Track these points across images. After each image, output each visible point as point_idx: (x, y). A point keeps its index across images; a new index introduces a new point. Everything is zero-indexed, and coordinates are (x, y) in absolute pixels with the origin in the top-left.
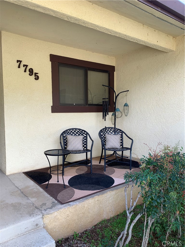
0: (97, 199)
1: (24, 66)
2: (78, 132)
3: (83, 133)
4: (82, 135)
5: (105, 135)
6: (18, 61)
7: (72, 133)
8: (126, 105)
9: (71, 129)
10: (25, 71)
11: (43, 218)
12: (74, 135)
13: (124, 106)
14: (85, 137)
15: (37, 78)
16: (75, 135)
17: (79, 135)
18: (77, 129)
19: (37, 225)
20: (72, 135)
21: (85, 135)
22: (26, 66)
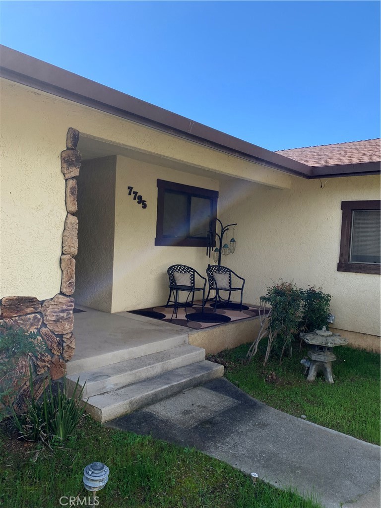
0: (222, 329)
1: (134, 193)
2: (184, 269)
3: (190, 271)
4: (189, 272)
5: (212, 274)
6: (129, 188)
7: (177, 270)
8: (233, 240)
9: (175, 265)
10: (135, 199)
11: (188, 337)
12: (179, 272)
13: (231, 241)
14: (192, 275)
15: (145, 207)
16: (181, 272)
17: (185, 272)
18: (183, 266)
19: (185, 341)
20: (178, 272)
21: (192, 273)
22: (136, 193)
